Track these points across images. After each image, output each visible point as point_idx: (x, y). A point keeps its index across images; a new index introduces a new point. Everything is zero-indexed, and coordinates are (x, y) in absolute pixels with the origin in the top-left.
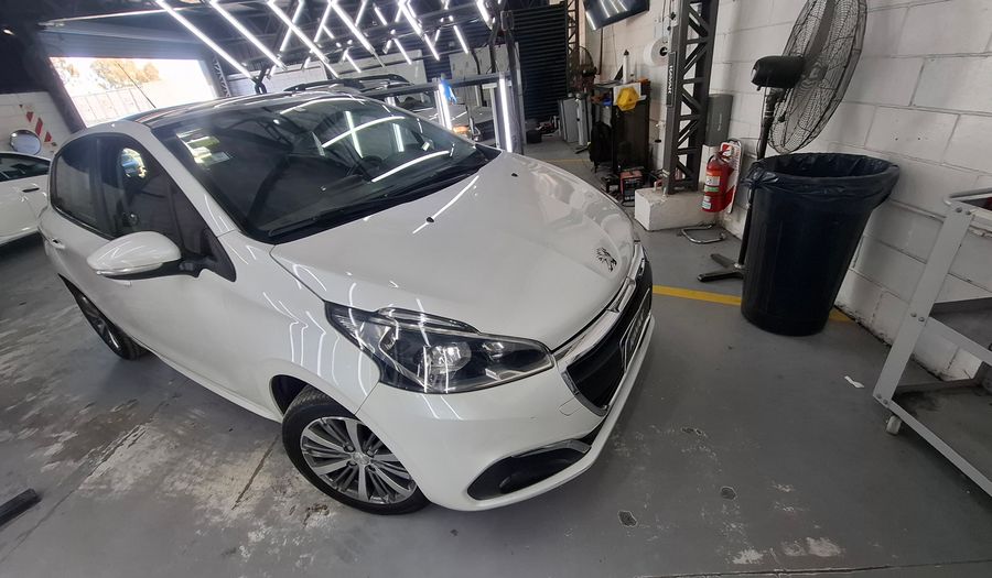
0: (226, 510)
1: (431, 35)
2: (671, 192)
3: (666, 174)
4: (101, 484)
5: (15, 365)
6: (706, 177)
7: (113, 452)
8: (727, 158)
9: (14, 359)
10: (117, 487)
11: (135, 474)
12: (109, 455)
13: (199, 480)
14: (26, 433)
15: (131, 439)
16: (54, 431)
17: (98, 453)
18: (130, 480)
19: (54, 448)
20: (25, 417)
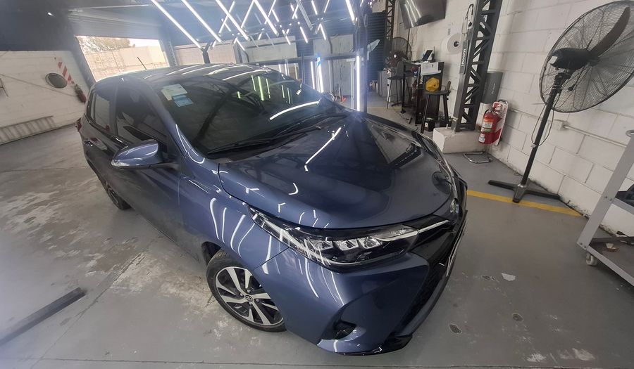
0: (202, 307)
2: (457, 131)
3: (455, 119)
4: (123, 286)
7: (127, 268)
8: (498, 111)
10: (133, 289)
11: (143, 282)
12: (125, 269)
14: (73, 253)
15: (137, 260)
16: (91, 253)
17: (119, 268)
18: (140, 285)
19: (92, 263)
20: (71, 243)
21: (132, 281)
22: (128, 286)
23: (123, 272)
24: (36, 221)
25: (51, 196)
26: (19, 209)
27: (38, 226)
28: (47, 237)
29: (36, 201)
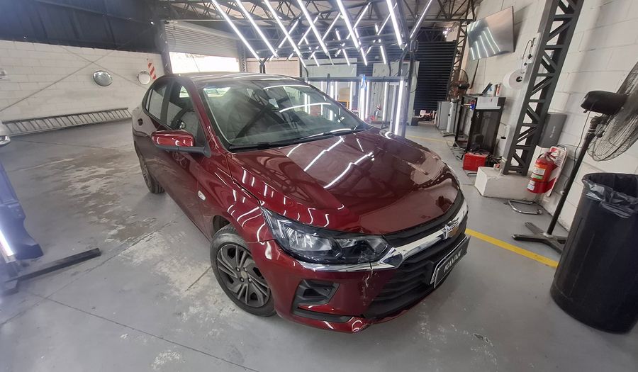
0: (183, 290)
1: (365, 50)
2: (505, 173)
3: (504, 160)
4: (129, 256)
5: (109, 185)
6: (534, 168)
7: (138, 242)
8: (554, 157)
9: (110, 182)
10: (135, 260)
11: (145, 256)
12: (136, 243)
13: (174, 270)
14: (104, 220)
15: (148, 238)
16: (116, 224)
17: (131, 240)
18: (142, 259)
19: (114, 232)
20: (106, 212)
21: (137, 254)
22: (132, 256)
23: (134, 245)
24: (89, 189)
25: (107, 172)
26: (82, 178)
27: (88, 194)
28: (91, 203)
29: (95, 174)
